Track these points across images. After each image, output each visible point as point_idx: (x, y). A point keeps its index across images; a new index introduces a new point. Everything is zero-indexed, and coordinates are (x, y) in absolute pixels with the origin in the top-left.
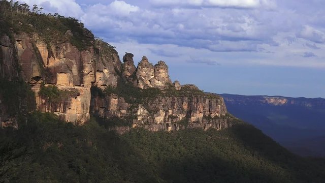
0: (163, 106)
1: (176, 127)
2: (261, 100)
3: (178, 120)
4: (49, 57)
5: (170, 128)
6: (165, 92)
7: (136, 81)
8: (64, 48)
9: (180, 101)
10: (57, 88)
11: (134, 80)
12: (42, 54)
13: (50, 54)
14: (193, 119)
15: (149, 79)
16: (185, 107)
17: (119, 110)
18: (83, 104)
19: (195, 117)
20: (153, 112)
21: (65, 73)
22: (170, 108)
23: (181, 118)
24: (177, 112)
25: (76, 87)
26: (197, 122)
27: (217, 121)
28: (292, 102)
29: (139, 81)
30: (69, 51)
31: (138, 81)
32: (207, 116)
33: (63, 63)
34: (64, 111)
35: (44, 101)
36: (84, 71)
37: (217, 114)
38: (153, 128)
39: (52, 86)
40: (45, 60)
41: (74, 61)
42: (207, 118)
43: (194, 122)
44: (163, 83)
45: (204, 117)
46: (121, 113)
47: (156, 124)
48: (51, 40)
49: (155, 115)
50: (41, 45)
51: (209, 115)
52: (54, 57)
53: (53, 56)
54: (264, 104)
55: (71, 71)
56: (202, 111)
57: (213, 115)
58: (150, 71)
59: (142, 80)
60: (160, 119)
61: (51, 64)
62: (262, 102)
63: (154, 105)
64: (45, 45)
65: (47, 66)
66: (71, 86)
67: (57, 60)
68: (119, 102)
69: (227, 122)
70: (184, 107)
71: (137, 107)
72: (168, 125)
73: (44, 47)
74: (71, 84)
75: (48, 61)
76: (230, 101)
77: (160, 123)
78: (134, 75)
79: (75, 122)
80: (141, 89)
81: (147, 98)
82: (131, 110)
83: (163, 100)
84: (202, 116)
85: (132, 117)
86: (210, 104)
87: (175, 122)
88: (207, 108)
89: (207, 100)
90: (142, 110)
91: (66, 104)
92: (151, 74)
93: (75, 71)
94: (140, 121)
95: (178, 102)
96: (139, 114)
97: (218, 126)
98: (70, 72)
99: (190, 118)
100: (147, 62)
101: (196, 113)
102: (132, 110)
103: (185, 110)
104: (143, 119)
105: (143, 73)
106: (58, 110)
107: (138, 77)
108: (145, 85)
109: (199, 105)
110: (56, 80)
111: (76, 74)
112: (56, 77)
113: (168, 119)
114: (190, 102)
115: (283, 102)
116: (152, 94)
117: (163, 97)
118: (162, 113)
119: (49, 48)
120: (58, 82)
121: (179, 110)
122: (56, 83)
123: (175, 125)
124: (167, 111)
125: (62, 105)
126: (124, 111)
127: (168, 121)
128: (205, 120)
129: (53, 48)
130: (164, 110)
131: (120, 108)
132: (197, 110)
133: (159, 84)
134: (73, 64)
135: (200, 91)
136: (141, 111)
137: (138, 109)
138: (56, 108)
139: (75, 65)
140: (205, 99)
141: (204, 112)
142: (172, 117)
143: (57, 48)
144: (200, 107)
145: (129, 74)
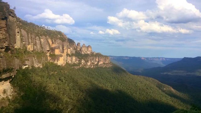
1: (94, 66)
4: (52, 44)
5: (92, 67)
6: (91, 55)
7: (81, 52)
8: (57, 41)
9: (95, 58)
10: (55, 54)
12: (50, 43)
13: (53, 43)
14: (100, 64)
15: (85, 51)
18: (64, 59)
20: (87, 62)
21: (58, 49)
23: (96, 63)
25: (61, 54)
26: (101, 65)
27: (107, 64)
28: (131, 58)
30: (59, 42)
33: (57, 46)
34: (58, 62)
35: (51, 58)
36: (64, 48)
38: (87, 67)
39: (53, 53)
40: (51, 45)
41: (61, 45)
45: (103, 63)
48: (53, 38)
50: (49, 40)
57: (106, 62)
58: (86, 48)
59: (83, 51)
60: (89, 64)
63: (87, 59)
65: (52, 47)
66: (60, 53)
67: (55, 45)
68: (76, 58)
69: (111, 65)
71: (82, 60)
78: (81, 50)
79: (61, 65)
83: (90, 58)
85: (80, 63)
86: (105, 59)
88: (104, 60)
93: (61, 48)
97: (108, 66)
100: (85, 45)
101: (101, 62)
102: (80, 61)
103: (97, 61)
104: (83, 64)
105: (84, 49)
108: (84, 53)
111: (61, 50)
112: (54, 50)
114: (99, 58)
115: (128, 58)
116: (86, 56)
118: (90, 62)
119: (52, 41)
121: (95, 61)
122: (55, 52)
124: (91, 61)
126: (77, 62)
129: (54, 41)
131: (76, 60)
133: (89, 52)
136: (83, 61)
138: (55, 60)
139: (61, 47)
140: (103, 57)
141: (103, 61)
142: (93, 63)
143: (55, 41)
144: (102, 60)
145: (79, 49)
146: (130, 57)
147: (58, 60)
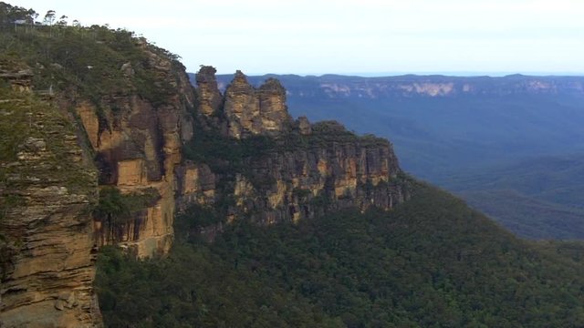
0: (282, 171)
1: (307, 213)
2: (403, 87)
3: (311, 196)
4: (100, 131)
5: (297, 216)
6: (283, 143)
7: (224, 124)
8: (127, 106)
9: (312, 156)
10: (118, 191)
11: (221, 122)
12: (87, 127)
13: (103, 125)
14: (339, 191)
15: (250, 118)
16: (322, 169)
17: (201, 192)
18: (166, 214)
19: (342, 188)
20: (263, 186)
21: (133, 160)
22: (294, 175)
23: (315, 192)
24: (308, 181)
25: (154, 185)
26: (347, 197)
27: (384, 192)
28: (466, 88)
29: (232, 124)
30: (136, 112)
31: (228, 123)
32: (364, 182)
33: (127, 138)
34: (136, 238)
35: (99, 224)
36: (165, 149)
37: (383, 178)
38: (266, 220)
39: (110, 188)
40: (93, 137)
41: (146, 132)
42: (365, 187)
43: (340, 198)
44: (277, 124)
45: (359, 183)
46: (206, 197)
47: (271, 210)
48: (103, 95)
49: (268, 192)
50: (84, 108)
51: (368, 181)
52: (110, 131)
53: (108, 128)
54: (410, 93)
55: (143, 153)
56: (354, 174)
57: (375, 181)
58: (252, 102)
59: (237, 121)
60: (276, 200)
61: (105, 145)
62: (405, 90)
63: (264, 171)
64: (92, 108)
65: (96, 149)
66: (145, 184)
67: (115, 135)
68: (200, 174)
69: (402, 193)
70: (319, 168)
71: (233, 180)
72: (292, 210)
73: (90, 111)
74: (145, 180)
75: (99, 140)
76: (343, 90)
77: (278, 207)
78: (220, 113)
79: (153, 253)
80: (236, 139)
81: (249, 158)
82: (223, 187)
83: (281, 159)
84: (355, 183)
85: (224, 202)
86: (369, 160)
87: (307, 203)
88: (363, 168)
89: (363, 152)
90: (242, 185)
91: (139, 224)
92: (254, 106)
93: (150, 152)
94: (240, 206)
95: (309, 159)
96: (237, 193)
97: (387, 202)
98: (141, 155)
99: (333, 190)
100: (245, 82)
101: (344, 179)
103: (323, 175)
104: (245, 203)
105: (239, 106)
106: (125, 237)
107: (229, 115)
108: (243, 130)
109: (349, 162)
110: (117, 176)
111: (152, 159)
112: (115, 169)
113: (293, 197)
114: (331, 158)
115: (447, 89)
116: (258, 146)
117: (281, 152)
118: (281, 187)
119: (99, 114)
120: (120, 179)
121: (311, 176)
122: (116, 183)
123: (306, 208)
124: (289, 182)
125: (132, 226)
126: (210, 193)
127: (293, 201)
128: (361, 192)
129: (107, 112)
130: (283, 179)
131: (202, 186)
132: (345, 173)
133: (271, 125)
134: (145, 139)
135: (349, 134)
136: (241, 187)
137: (235, 184)
138: (121, 234)
139: (149, 141)
140: (358, 149)
141: (359, 176)
142: (300, 193)
143: (115, 110)
144: (350, 166)
145: (208, 110)
146: (458, 82)
147: (139, 225)
